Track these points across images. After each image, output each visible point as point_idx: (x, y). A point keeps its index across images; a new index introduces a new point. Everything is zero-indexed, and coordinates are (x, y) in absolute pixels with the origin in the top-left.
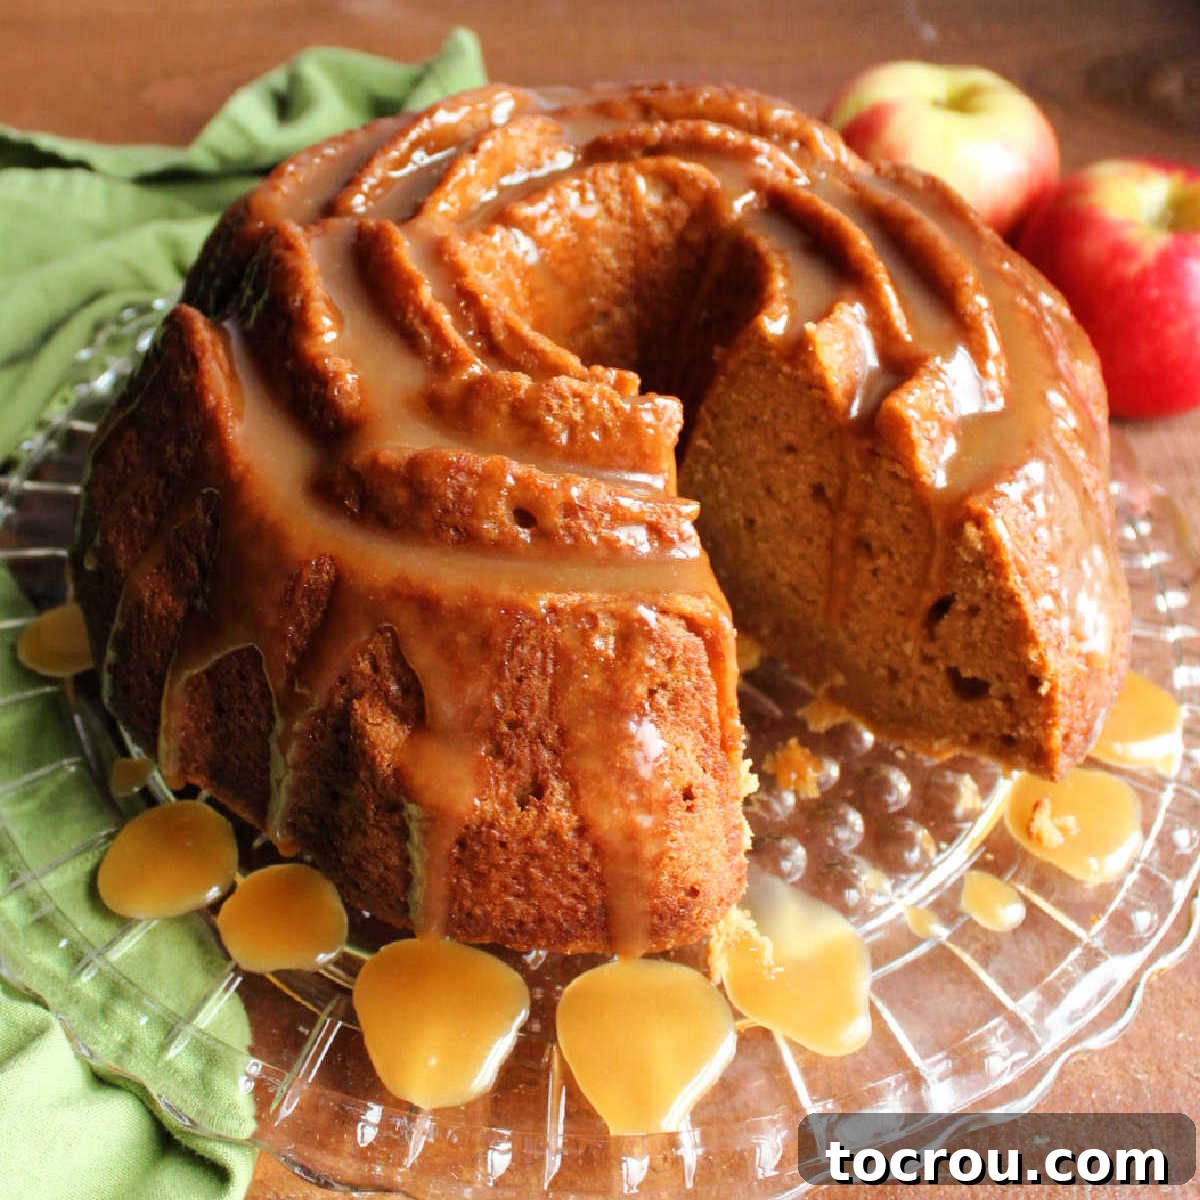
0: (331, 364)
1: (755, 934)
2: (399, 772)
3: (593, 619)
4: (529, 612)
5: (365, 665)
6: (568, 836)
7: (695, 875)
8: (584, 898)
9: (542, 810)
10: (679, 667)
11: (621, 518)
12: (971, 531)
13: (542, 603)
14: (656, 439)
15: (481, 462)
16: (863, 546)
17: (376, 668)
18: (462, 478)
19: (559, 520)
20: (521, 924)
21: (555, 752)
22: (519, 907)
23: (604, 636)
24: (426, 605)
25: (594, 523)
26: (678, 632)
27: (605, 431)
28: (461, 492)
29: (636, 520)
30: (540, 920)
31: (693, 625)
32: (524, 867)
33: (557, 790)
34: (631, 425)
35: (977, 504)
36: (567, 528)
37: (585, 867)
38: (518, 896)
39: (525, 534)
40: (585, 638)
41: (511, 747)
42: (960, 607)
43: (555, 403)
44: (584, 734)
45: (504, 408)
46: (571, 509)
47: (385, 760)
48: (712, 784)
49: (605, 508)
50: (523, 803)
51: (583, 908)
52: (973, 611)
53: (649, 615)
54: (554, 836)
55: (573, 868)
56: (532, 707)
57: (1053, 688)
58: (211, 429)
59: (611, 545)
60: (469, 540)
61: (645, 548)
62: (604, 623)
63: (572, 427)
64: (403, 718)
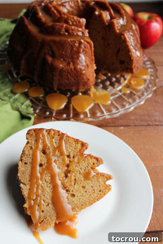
0: (41, 17)
1: (96, 92)
2: (52, 63)
3: (75, 42)
4: (68, 41)
5: (47, 51)
6: (73, 70)
7: (89, 77)
8: (75, 79)
9: (70, 66)
10: (86, 48)
11: (79, 31)
12: (122, 36)
13: (69, 40)
14: (83, 24)
15: (61, 24)
16: (109, 45)
17: (48, 51)
18: (59, 26)
19: (71, 31)
20: (67, 84)
21: (71, 59)
22: (67, 81)
23: (77, 43)
24: (55, 42)
25: (75, 31)
26: (86, 43)
27: (76, 23)
28: (58, 28)
29: (80, 31)
30: (69, 83)
31: (88, 43)
32: (67, 75)
33: (71, 64)
34: (79, 22)
35: (123, 33)
36: (72, 32)
37: (75, 75)
38: (67, 80)
39: (67, 34)
40: (74, 44)
41: (65, 59)
42: (121, 49)
43: (70, 19)
44: (75, 56)
45: (63, 20)
46: (72, 30)
47: (50, 62)
48: (91, 65)
49: (76, 30)
50: (67, 65)
51: (75, 81)
52: (123, 50)
53: (82, 41)
54: (71, 70)
55: (73, 75)
56: (68, 53)
57: (133, 58)
58: (26, 27)
59: (77, 34)
60: (60, 34)
61: (81, 35)
62: (77, 42)
63: (72, 22)
64: (52, 57)
